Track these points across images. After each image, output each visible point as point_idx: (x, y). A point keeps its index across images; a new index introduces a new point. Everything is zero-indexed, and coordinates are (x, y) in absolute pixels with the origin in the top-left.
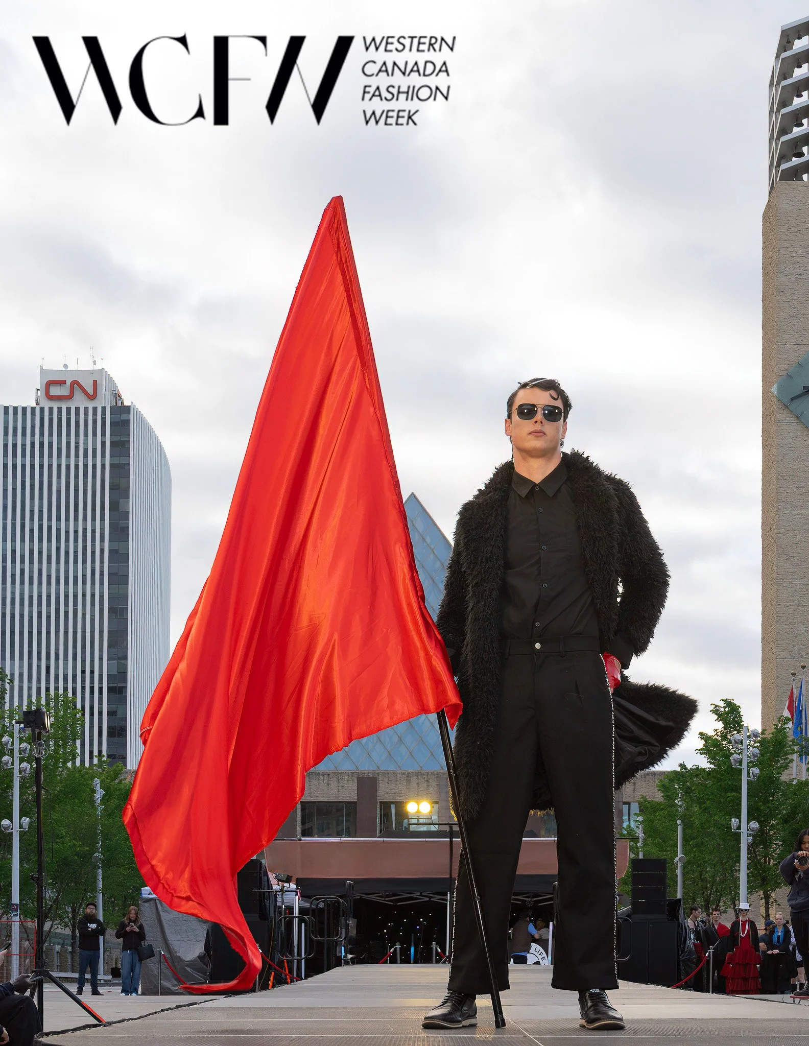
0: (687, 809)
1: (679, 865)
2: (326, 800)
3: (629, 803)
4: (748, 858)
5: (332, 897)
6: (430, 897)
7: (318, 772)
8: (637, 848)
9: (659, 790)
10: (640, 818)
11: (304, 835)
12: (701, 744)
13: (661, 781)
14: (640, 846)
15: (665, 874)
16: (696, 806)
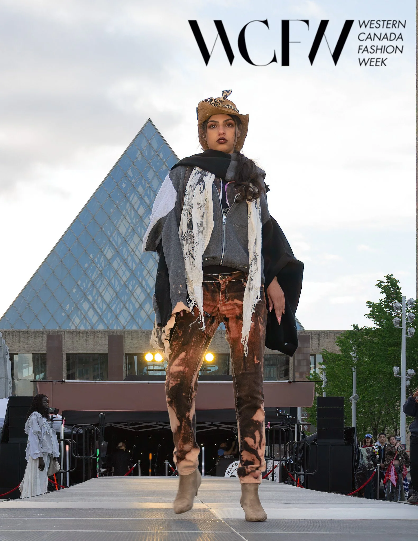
0: (359, 359)
1: (354, 402)
2: (85, 352)
3: (314, 355)
4: (407, 397)
5: (89, 425)
6: (163, 426)
7: (79, 331)
8: (321, 389)
9: (338, 345)
10: (324, 367)
11: (68, 378)
12: (369, 310)
13: (339, 338)
14: (324, 388)
15: (343, 409)
16: (366, 358)
